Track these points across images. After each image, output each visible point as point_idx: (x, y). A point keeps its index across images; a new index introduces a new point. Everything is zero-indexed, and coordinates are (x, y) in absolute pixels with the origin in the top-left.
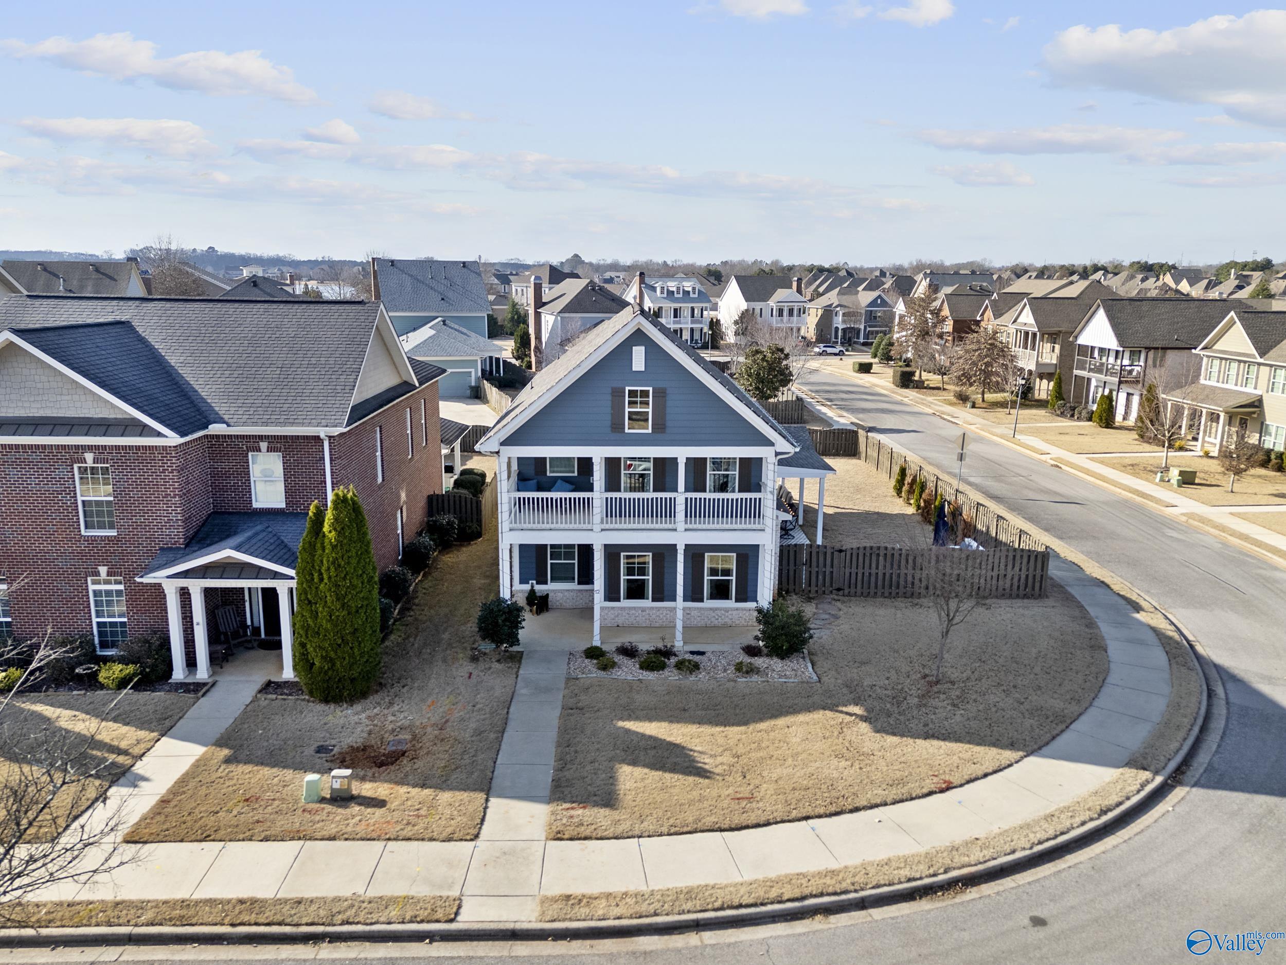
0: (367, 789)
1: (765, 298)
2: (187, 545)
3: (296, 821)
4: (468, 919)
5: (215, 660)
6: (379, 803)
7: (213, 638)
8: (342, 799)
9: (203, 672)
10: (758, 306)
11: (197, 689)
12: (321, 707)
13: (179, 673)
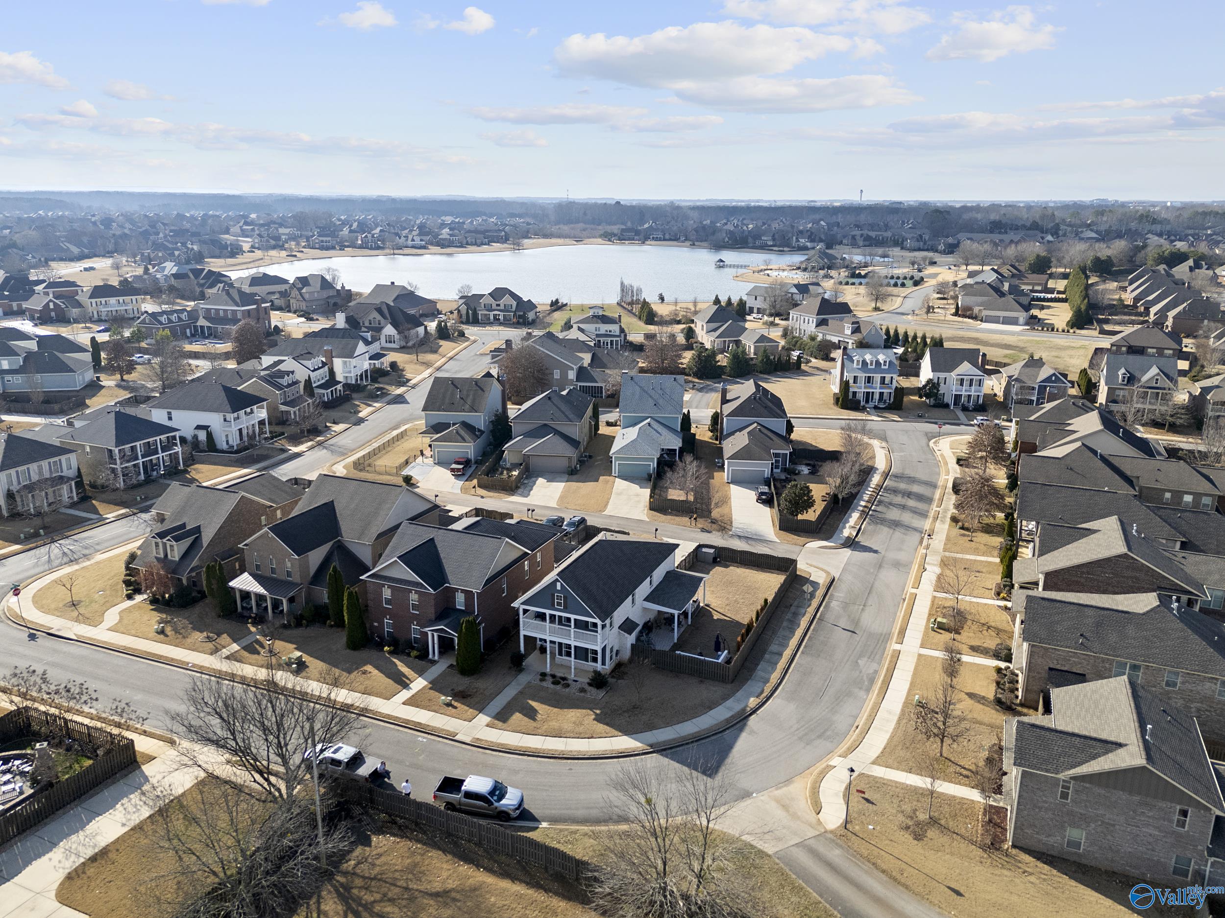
0: (456, 704)
1: (950, 370)
2: (436, 619)
3: (436, 708)
4: (456, 738)
5: (440, 652)
6: (455, 708)
7: (440, 647)
8: (449, 705)
9: (436, 658)
10: (942, 375)
11: (433, 662)
12: (459, 676)
13: (431, 656)
